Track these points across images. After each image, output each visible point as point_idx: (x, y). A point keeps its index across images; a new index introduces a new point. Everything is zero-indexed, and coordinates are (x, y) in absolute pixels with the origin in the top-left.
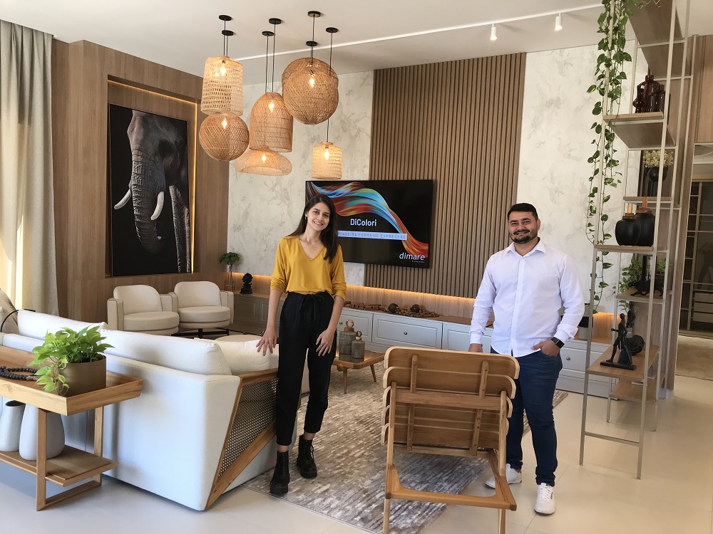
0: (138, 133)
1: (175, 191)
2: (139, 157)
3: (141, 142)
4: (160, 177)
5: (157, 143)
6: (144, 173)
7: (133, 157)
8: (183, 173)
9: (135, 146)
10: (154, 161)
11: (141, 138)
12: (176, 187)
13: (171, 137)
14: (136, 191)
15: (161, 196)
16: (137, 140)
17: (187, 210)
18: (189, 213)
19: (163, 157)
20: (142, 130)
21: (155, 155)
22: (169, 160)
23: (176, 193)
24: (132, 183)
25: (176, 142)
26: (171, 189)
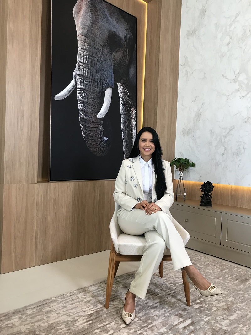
0: (85, 17)
1: (123, 89)
2: (86, 45)
3: (89, 27)
4: (108, 72)
5: (106, 33)
6: (91, 64)
7: (79, 43)
8: (132, 71)
9: (81, 30)
10: (102, 53)
11: (88, 23)
12: (125, 85)
13: (121, 31)
14: (81, 82)
15: (108, 93)
16: (83, 24)
17: (134, 111)
18: (136, 115)
19: (112, 50)
20: (89, 15)
21: (104, 46)
22: (118, 55)
23: (124, 92)
24: (77, 72)
25: (125, 37)
26: (119, 86)
